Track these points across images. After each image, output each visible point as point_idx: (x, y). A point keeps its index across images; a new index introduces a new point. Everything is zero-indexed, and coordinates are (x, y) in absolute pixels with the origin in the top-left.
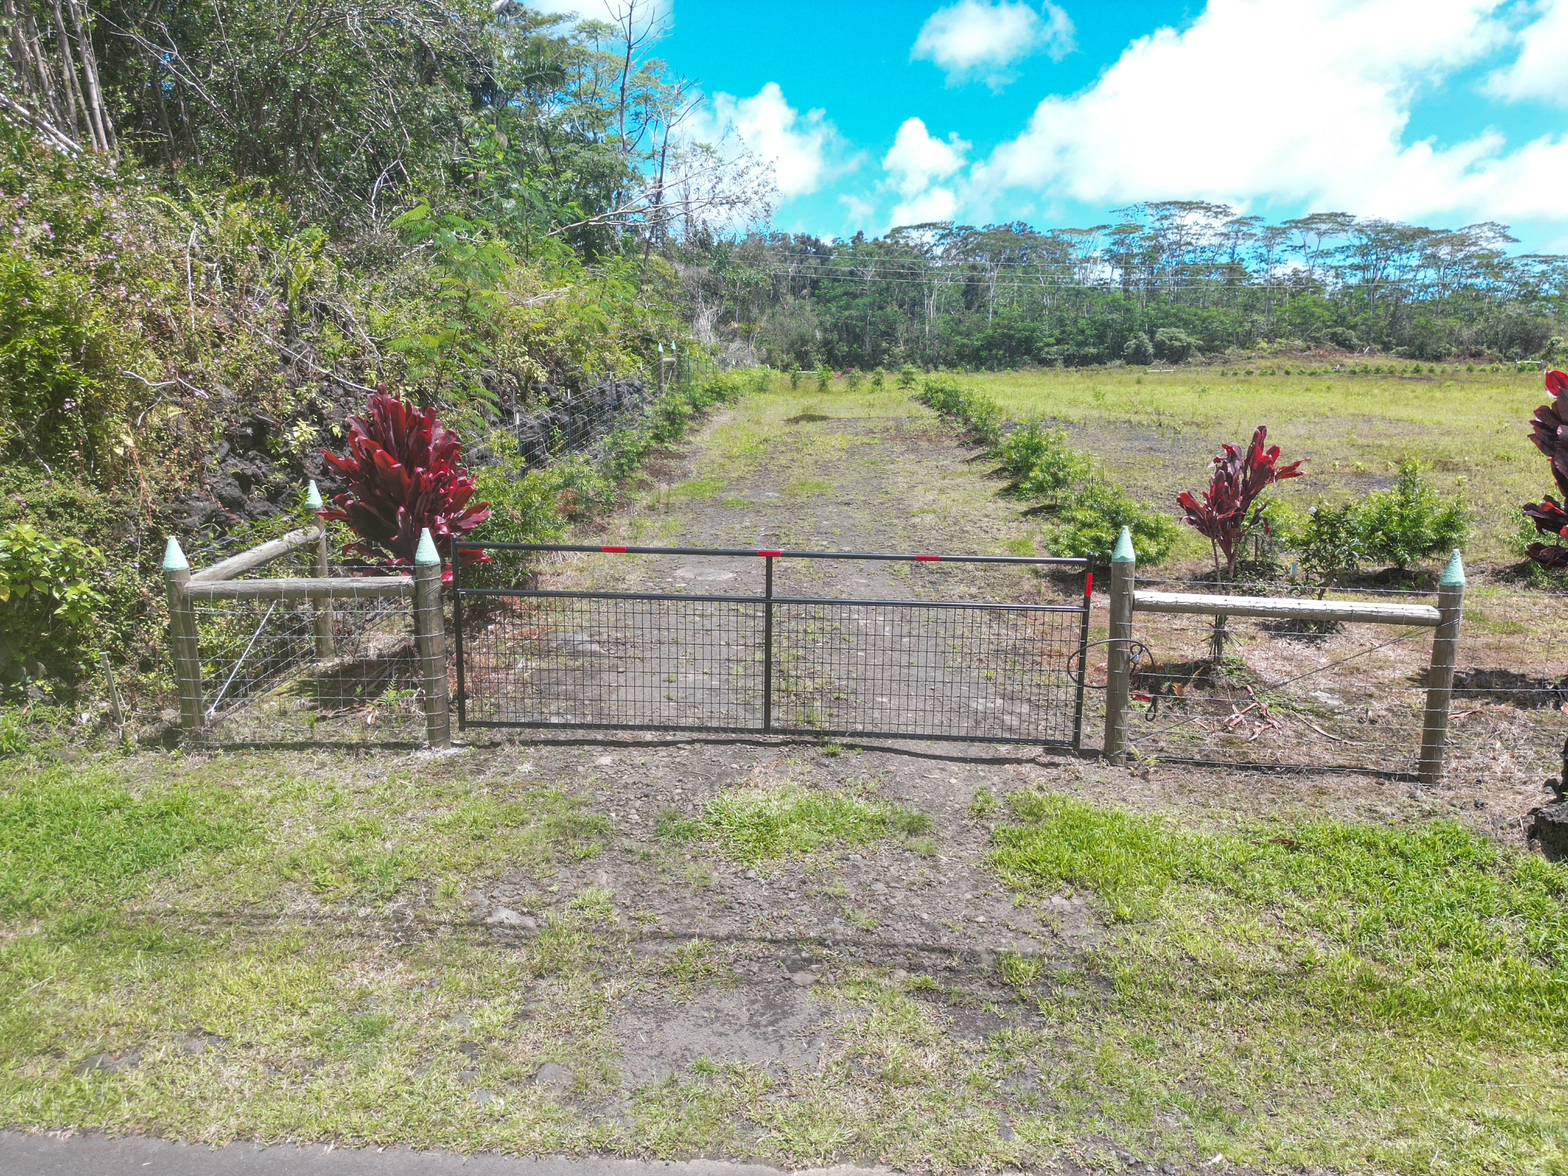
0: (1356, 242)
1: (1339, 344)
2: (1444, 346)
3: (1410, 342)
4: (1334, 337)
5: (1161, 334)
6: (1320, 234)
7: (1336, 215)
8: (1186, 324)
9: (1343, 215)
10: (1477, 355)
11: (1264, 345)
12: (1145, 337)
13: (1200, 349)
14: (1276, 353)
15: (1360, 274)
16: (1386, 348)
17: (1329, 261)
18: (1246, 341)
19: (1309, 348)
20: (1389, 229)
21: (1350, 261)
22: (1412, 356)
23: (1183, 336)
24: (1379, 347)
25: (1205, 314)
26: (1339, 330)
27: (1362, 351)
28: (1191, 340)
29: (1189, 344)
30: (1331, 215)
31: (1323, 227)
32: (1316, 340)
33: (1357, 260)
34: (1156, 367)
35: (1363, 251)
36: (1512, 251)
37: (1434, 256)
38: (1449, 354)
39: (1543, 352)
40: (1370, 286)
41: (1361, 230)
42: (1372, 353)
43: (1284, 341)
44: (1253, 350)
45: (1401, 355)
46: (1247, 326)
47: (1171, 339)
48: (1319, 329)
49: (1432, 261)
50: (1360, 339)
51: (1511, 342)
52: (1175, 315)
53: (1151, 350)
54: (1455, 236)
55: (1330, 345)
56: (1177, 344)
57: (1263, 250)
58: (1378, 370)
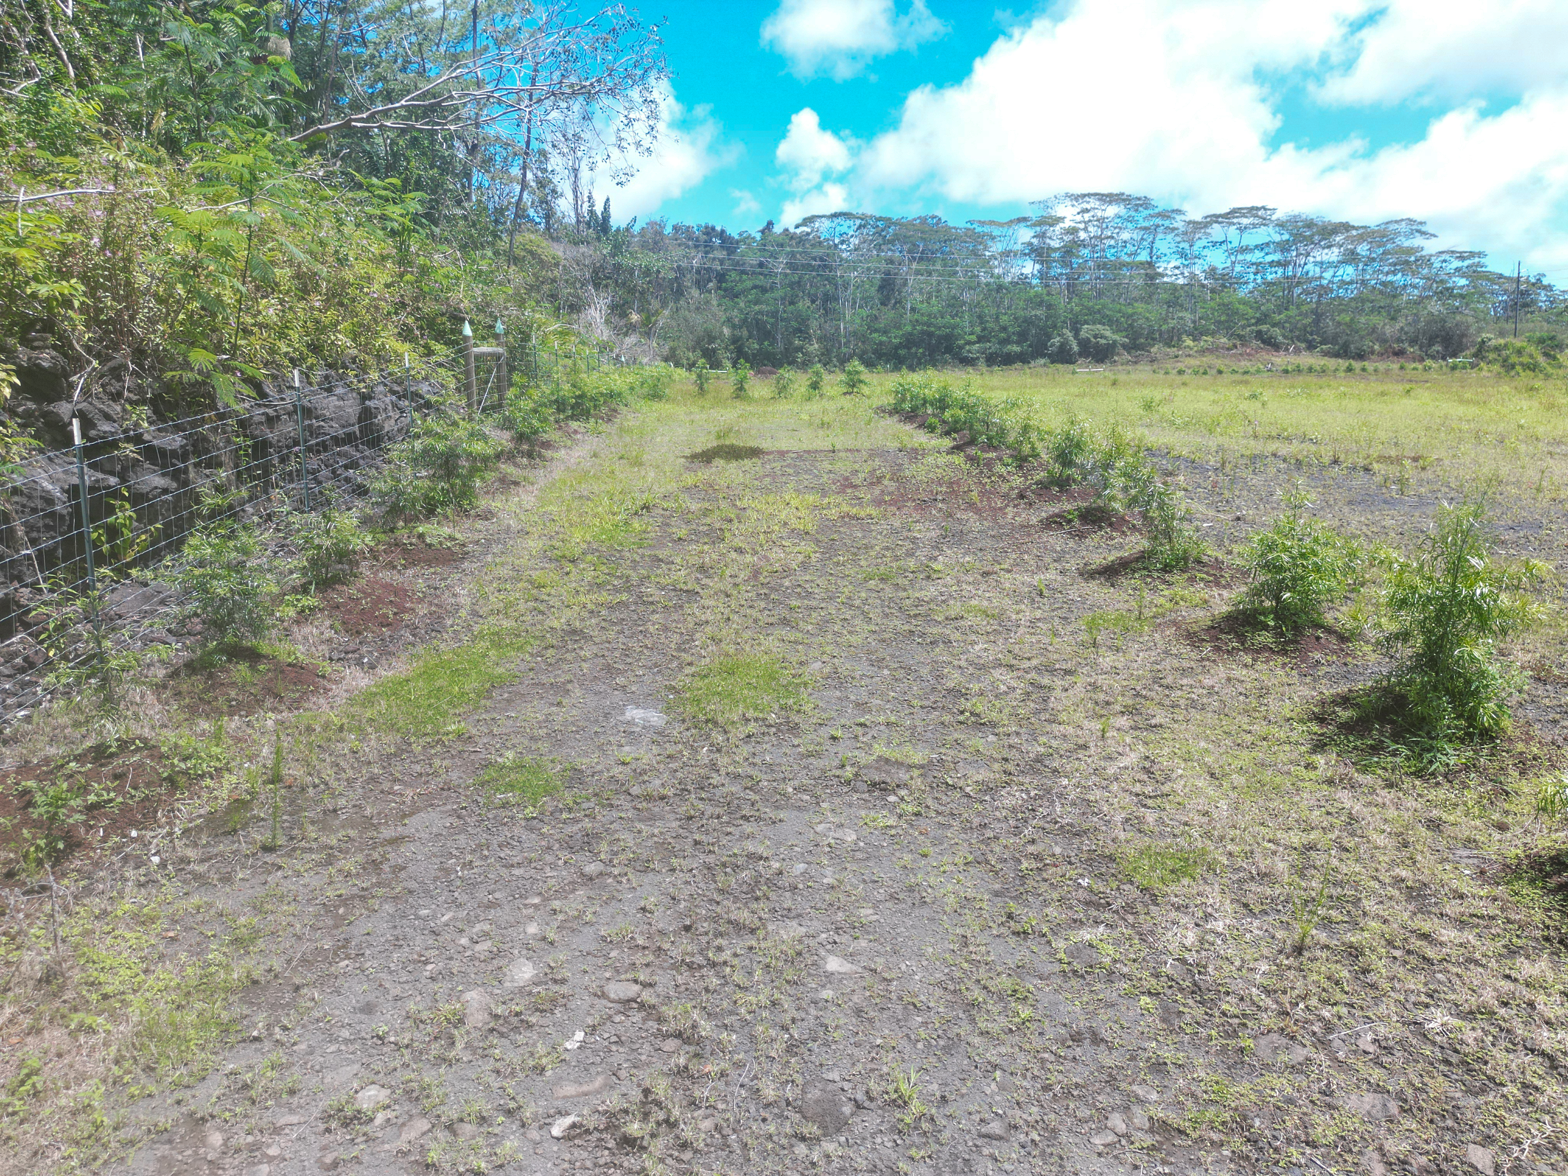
0: (1277, 238)
1: (1264, 342)
2: (1367, 344)
3: (1334, 340)
4: (1259, 335)
5: (1086, 331)
6: (1242, 229)
7: (1258, 209)
8: (1110, 322)
9: (1264, 208)
10: (1399, 353)
11: (1189, 342)
12: (1069, 334)
13: (1124, 346)
14: (1203, 352)
15: (1280, 271)
16: (1311, 347)
17: (1249, 257)
18: (1172, 338)
19: (1235, 346)
20: (1310, 224)
21: (1269, 258)
22: (1337, 355)
23: (1108, 333)
24: (1303, 345)
25: (1130, 311)
26: (1264, 328)
27: (1287, 350)
28: (1116, 337)
29: (1115, 342)
30: (1252, 209)
31: (1245, 221)
32: (1240, 337)
33: (1276, 257)
34: (1080, 366)
35: (1283, 247)
36: (1430, 247)
37: (1353, 252)
38: (1373, 353)
39: (1473, 350)
40: (1291, 282)
41: (1281, 225)
42: (1297, 351)
43: (1209, 338)
44: (1179, 348)
45: (1326, 354)
46: (1172, 323)
47: (1095, 337)
48: (1243, 327)
49: (1351, 258)
50: (1285, 337)
51: (1431, 341)
52: (1099, 311)
53: (1076, 348)
54: (1373, 232)
55: (1255, 343)
56: (1103, 341)
57: (1186, 245)
58: (1310, 370)
